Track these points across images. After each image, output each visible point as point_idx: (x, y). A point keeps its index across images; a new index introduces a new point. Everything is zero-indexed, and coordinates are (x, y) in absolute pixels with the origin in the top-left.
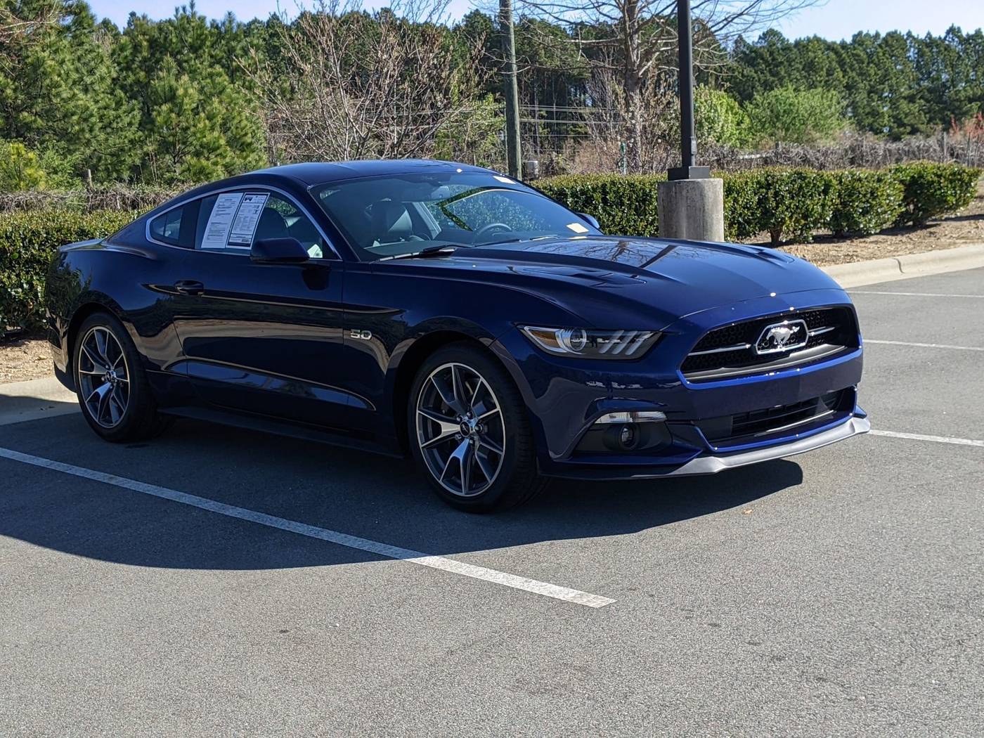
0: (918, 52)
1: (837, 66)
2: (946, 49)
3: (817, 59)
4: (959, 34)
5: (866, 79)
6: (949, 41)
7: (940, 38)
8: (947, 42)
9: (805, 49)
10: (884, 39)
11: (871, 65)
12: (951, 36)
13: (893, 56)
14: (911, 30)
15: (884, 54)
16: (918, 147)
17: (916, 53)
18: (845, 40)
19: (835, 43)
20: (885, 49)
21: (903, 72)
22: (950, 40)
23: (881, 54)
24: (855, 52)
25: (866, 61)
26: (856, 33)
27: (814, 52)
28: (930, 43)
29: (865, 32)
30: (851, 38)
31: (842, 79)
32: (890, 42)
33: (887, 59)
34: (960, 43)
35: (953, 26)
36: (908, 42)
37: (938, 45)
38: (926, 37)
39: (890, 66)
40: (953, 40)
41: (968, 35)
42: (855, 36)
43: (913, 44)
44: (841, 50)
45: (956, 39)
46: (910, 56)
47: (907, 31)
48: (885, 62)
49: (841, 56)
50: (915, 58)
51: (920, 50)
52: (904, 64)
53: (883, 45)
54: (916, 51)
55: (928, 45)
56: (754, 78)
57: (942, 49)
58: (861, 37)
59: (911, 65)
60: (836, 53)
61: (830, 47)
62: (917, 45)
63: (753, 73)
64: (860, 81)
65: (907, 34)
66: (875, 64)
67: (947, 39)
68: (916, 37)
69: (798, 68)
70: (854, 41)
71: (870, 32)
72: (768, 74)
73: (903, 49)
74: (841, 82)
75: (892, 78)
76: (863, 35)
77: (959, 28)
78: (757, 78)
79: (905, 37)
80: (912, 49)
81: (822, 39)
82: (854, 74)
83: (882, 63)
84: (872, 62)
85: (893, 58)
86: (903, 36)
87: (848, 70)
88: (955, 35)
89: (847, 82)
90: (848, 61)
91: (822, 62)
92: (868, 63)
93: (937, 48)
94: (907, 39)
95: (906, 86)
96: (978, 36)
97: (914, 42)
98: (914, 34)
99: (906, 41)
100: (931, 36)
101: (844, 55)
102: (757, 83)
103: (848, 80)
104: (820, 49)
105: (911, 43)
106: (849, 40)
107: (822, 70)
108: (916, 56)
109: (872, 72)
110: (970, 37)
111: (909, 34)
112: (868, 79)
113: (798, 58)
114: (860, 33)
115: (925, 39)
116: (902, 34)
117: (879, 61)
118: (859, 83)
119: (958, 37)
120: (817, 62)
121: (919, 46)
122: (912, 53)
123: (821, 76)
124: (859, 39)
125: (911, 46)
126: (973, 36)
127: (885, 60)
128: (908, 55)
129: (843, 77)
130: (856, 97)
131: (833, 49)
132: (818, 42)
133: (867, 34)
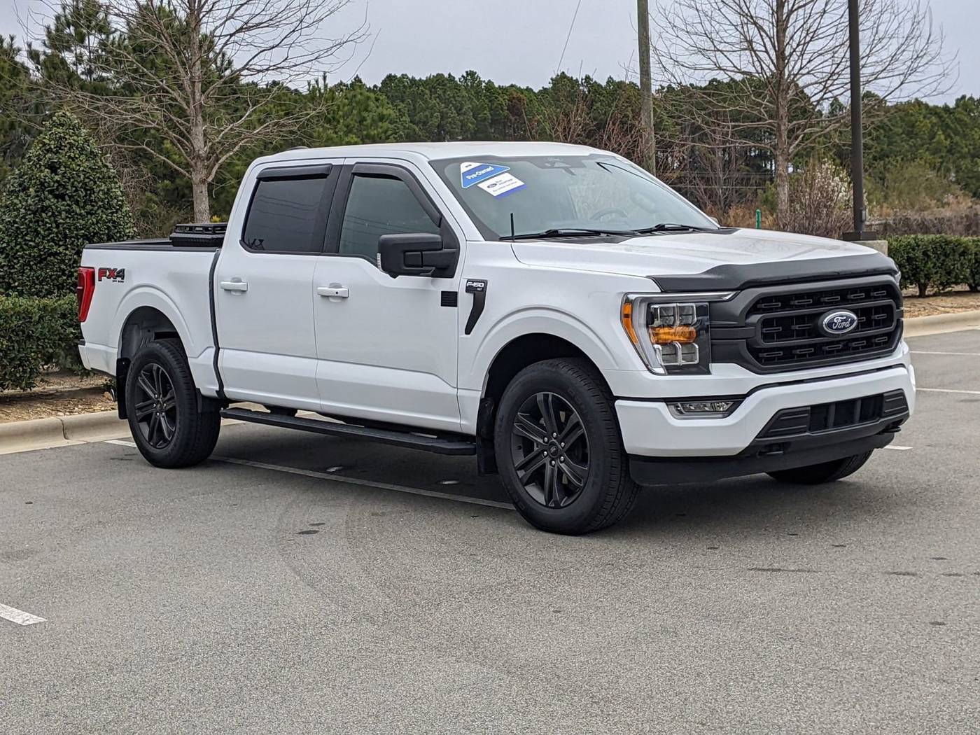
1: (939, 130)
3: (917, 122)
18: (948, 104)
19: (937, 107)
24: (959, 116)
25: (970, 126)
26: (959, 97)
27: (914, 115)
29: (968, 96)
30: (955, 102)
31: (944, 142)
42: (958, 101)
44: (944, 114)
49: (944, 120)
58: (964, 101)
60: (940, 117)
61: (934, 111)
64: (964, 146)
70: (957, 105)
71: (973, 96)
74: (943, 145)
76: (967, 98)
81: (924, 103)
82: (957, 136)
87: (951, 133)
89: (949, 145)
90: (952, 125)
91: (922, 125)
92: (973, 128)
101: (947, 119)
103: (950, 142)
104: (922, 113)
106: (952, 105)
107: (922, 132)
114: (964, 97)
120: (919, 126)
123: (921, 138)
124: (962, 103)
130: (960, 162)
131: (936, 113)
132: (919, 106)
133: (971, 98)
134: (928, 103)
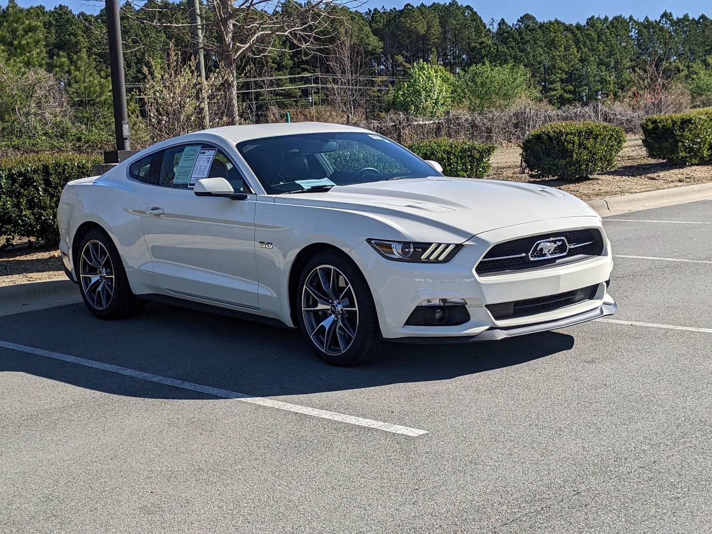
0: (638, 32)
1: (573, 44)
2: (660, 30)
3: (556, 38)
4: (671, 18)
5: (596, 54)
6: (662, 23)
7: (656, 21)
8: (661, 25)
9: (547, 30)
10: (611, 22)
11: (600, 43)
12: (664, 19)
13: (617, 35)
14: (632, 15)
15: (611, 34)
16: (576, 113)
17: (637, 33)
18: (580, 23)
19: (571, 25)
20: (611, 30)
21: (626, 49)
22: (664, 22)
23: (608, 34)
24: (587, 32)
25: (596, 39)
26: (590, 17)
27: (555, 33)
28: (648, 25)
30: (585, 22)
31: (577, 54)
32: (615, 24)
33: (613, 38)
34: (672, 25)
35: (666, 11)
36: (630, 24)
37: (653, 26)
38: (644, 21)
39: (616, 44)
40: (666, 22)
41: (678, 18)
42: (588, 20)
43: (634, 26)
44: (576, 31)
45: (668, 22)
46: (632, 36)
47: (629, 16)
48: (612, 40)
49: (576, 35)
50: (636, 37)
51: (639, 31)
52: (626, 42)
53: (610, 27)
54: (637, 31)
55: (645, 27)
56: (506, 53)
57: (657, 29)
58: (593, 20)
59: (632, 42)
60: (573, 33)
61: (568, 28)
62: (637, 27)
63: (505, 49)
64: (591, 55)
65: (629, 18)
66: (603, 42)
67: (662, 22)
68: (636, 20)
69: (541, 45)
70: (587, 23)
71: (600, 17)
72: (517, 51)
73: (626, 30)
74: (576, 56)
75: (617, 53)
76: (595, 18)
77: (671, 13)
78: (508, 53)
79: (628, 20)
80: (633, 30)
81: (562, 22)
82: (586, 50)
83: (609, 41)
84: (601, 40)
85: (619, 37)
86: (627, 19)
87: (582, 46)
88: (668, 19)
89: (580, 56)
90: (582, 39)
91: (561, 41)
92: (598, 41)
93: (653, 29)
94: (629, 22)
95: (628, 60)
96: (685, 19)
97: (634, 24)
98: (635, 18)
99: (628, 23)
100: (648, 19)
101: (579, 35)
102: (509, 57)
103: (582, 54)
104: (560, 31)
105: (632, 25)
106: (583, 23)
107: (561, 46)
108: (637, 35)
109: (601, 48)
110: (679, 20)
111: (631, 18)
112: (598, 54)
113: (542, 37)
114: (593, 17)
115: (644, 22)
116: (625, 18)
117: (607, 40)
118: (590, 57)
119: (670, 20)
120: (557, 41)
121: (639, 27)
122: (633, 33)
123: (559, 52)
124: (591, 22)
125: (632, 28)
126: (681, 19)
127: (612, 39)
128: (630, 34)
129: (578, 52)
130: (588, 68)
131: (570, 30)
132: (558, 24)
133: (598, 18)
134: (565, 22)
